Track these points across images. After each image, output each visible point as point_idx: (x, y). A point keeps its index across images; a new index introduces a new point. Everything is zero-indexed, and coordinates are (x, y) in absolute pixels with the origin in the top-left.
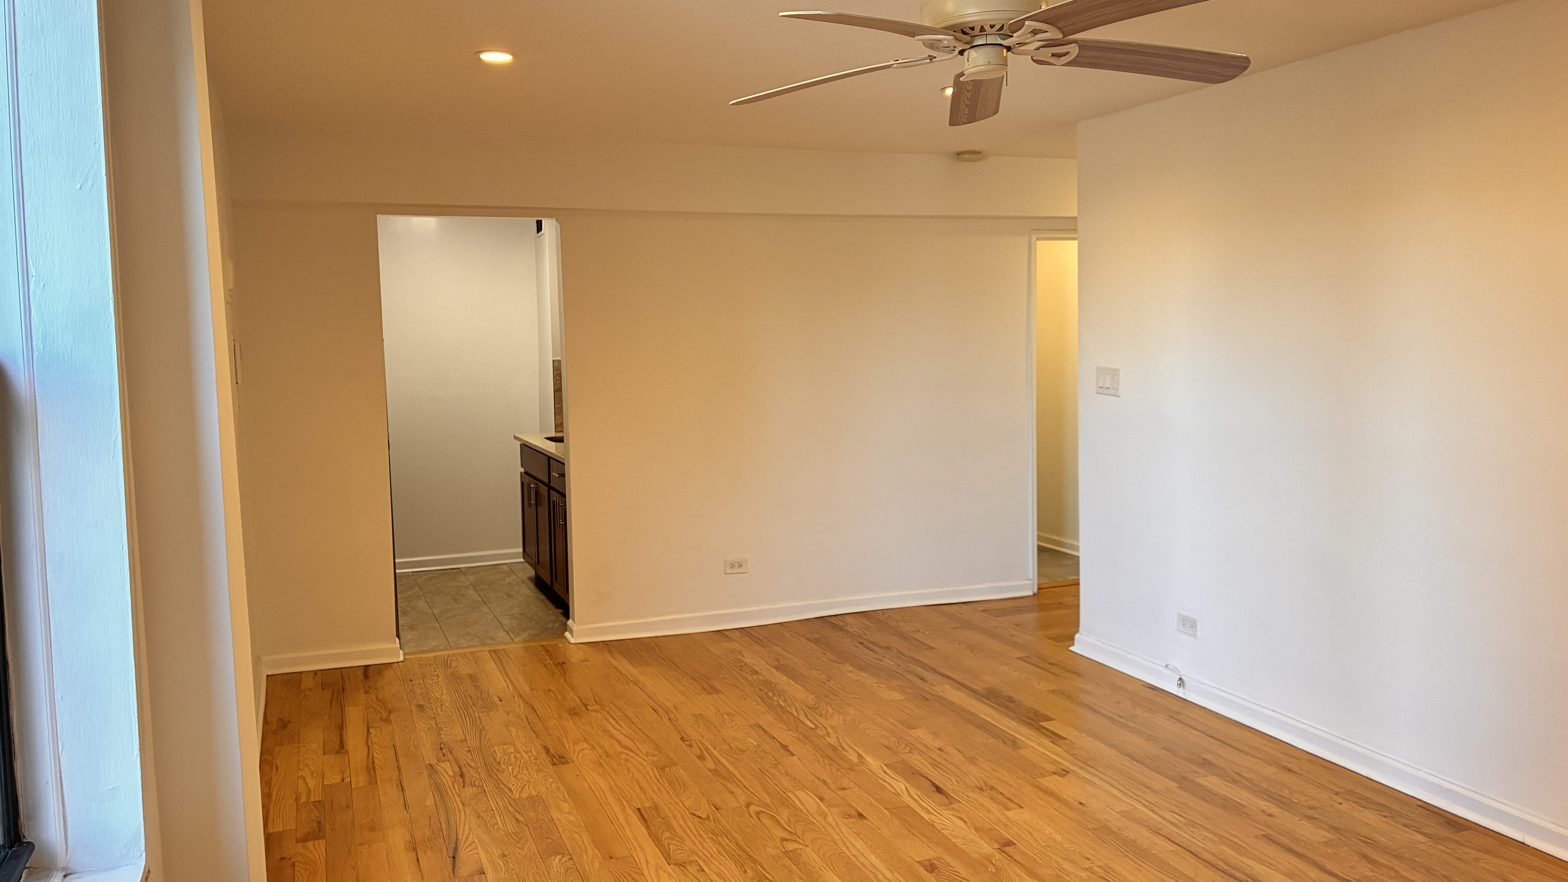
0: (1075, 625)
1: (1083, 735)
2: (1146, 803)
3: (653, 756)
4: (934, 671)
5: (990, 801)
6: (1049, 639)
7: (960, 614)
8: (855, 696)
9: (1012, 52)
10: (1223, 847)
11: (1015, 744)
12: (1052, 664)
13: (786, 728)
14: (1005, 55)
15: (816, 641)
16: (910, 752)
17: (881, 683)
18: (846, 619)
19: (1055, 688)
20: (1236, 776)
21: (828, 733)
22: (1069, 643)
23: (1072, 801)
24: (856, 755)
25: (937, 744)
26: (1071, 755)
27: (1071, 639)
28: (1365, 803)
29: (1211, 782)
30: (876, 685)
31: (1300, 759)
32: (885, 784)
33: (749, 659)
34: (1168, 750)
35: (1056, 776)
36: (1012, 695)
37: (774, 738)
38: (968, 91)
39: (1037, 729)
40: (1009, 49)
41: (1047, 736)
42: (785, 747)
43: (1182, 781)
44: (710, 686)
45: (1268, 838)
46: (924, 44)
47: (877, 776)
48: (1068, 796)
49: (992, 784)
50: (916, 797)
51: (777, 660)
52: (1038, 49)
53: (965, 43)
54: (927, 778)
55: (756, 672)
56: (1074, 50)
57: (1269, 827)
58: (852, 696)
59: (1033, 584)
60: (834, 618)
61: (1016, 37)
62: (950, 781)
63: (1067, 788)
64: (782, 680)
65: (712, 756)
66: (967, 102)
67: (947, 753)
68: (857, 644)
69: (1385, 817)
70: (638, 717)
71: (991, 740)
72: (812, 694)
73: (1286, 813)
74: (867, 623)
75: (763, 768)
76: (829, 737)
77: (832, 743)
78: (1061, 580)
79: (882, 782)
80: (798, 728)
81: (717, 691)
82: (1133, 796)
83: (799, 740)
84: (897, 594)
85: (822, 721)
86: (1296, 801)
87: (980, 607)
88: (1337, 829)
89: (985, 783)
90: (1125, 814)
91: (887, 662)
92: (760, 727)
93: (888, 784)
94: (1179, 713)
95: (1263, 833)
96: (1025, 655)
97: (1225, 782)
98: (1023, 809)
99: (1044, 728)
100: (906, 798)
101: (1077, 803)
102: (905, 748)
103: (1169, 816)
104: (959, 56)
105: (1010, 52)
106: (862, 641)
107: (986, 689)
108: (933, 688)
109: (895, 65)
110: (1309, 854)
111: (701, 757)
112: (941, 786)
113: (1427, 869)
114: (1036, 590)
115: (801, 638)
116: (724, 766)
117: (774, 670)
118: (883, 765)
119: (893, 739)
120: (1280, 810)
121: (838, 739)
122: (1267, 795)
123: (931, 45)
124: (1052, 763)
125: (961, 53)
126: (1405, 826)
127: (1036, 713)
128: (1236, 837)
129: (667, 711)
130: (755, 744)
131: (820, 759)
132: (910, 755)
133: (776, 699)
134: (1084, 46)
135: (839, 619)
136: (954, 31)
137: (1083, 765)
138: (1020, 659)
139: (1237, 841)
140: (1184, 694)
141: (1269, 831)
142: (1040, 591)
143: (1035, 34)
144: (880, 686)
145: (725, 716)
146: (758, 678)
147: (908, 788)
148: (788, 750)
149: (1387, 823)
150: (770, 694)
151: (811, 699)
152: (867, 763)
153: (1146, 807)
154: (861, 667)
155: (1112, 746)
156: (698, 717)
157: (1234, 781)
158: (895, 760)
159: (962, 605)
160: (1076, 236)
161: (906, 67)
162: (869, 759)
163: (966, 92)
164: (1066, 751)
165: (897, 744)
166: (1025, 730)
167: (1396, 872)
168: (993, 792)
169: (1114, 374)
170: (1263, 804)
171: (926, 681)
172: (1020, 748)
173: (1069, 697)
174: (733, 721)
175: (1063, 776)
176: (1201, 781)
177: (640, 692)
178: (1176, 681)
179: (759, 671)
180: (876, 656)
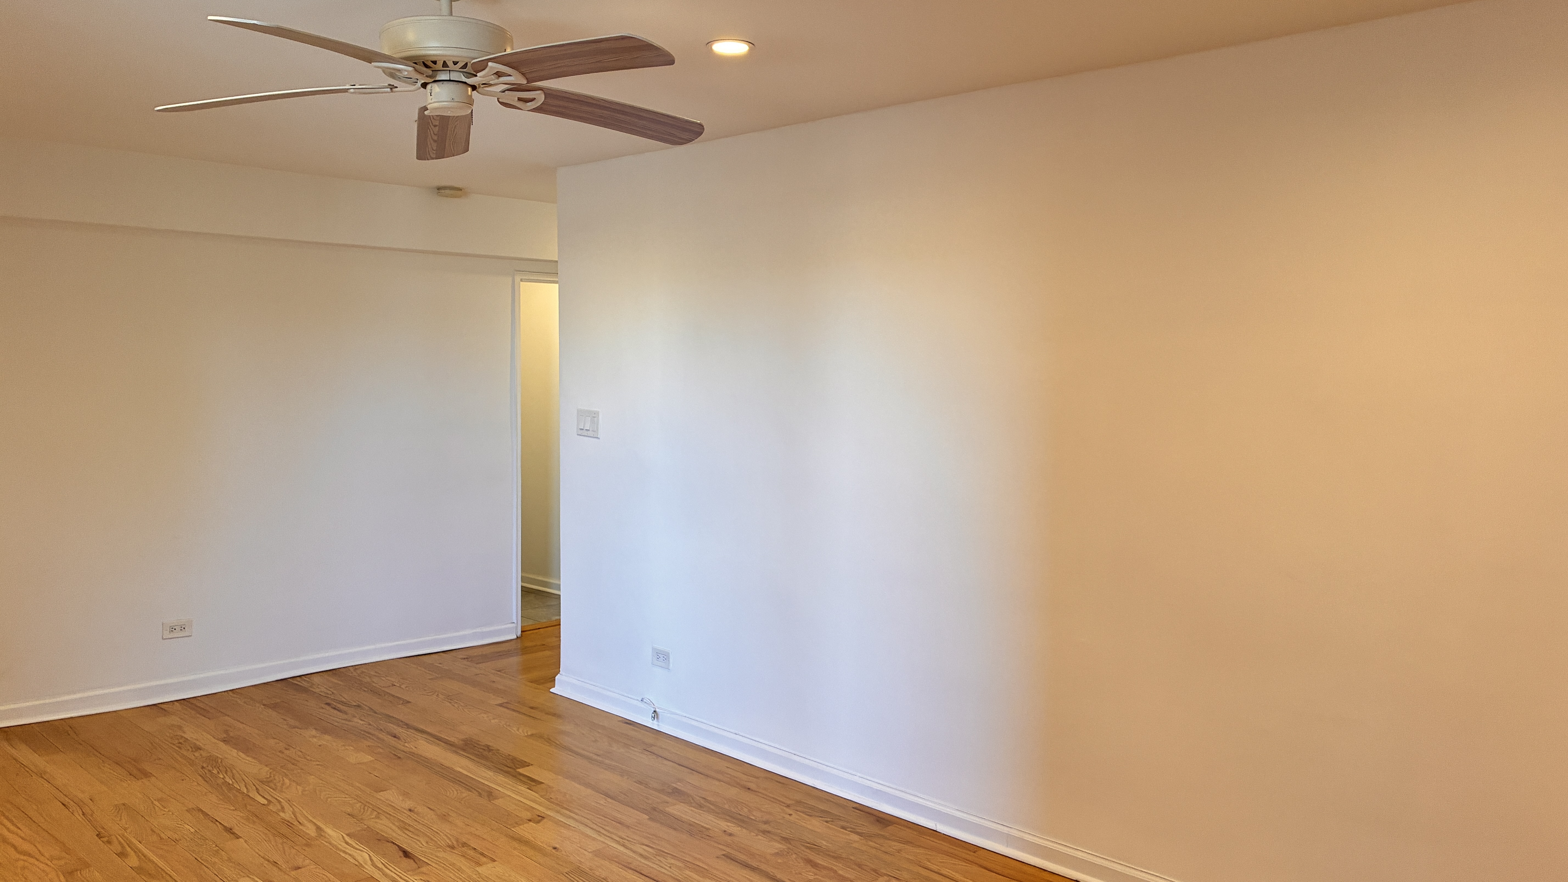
0: (555, 666)
1: (560, 777)
2: (617, 839)
3: (60, 859)
4: (408, 726)
5: (462, 859)
6: (531, 682)
7: (440, 664)
8: (318, 763)
9: (477, 92)
10: (688, 872)
11: (490, 794)
12: (532, 708)
13: (232, 808)
14: (470, 93)
15: (274, 707)
16: (377, 817)
17: (349, 746)
18: (312, 679)
19: (534, 732)
20: (702, 801)
21: (283, 808)
22: (548, 685)
23: (545, 846)
24: (314, 828)
25: (409, 804)
26: (548, 800)
27: (552, 681)
28: (811, 812)
29: (679, 809)
30: (343, 748)
31: (757, 778)
32: (347, 856)
33: (191, 733)
34: (640, 783)
35: (531, 823)
36: (490, 744)
37: (217, 820)
38: (435, 126)
39: (513, 776)
40: (474, 88)
41: (524, 783)
42: (229, 830)
43: (655, 813)
44: (139, 770)
45: (728, 857)
46: (384, 72)
47: (338, 849)
48: (542, 842)
49: (464, 840)
50: (380, 866)
51: (226, 732)
52: (504, 92)
53: (427, 76)
54: (394, 843)
55: (199, 748)
56: (540, 97)
57: (728, 846)
58: (314, 763)
59: (517, 627)
60: (298, 679)
61: (480, 77)
62: (418, 843)
63: (542, 834)
64: (231, 754)
65: (137, 851)
66: (435, 138)
67: (417, 814)
68: (323, 706)
69: (827, 822)
70: (41, 815)
71: (466, 794)
72: (266, 766)
73: (744, 830)
74: (336, 681)
75: (201, 858)
76: (284, 812)
77: (287, 818)
78: (545, 621)
79: (343, 855)
80: (246, 806)
81: (146, 775)
82: (605, 833)
83: (248, 819)
84: (372, 647)
85: (277, 795)
86: (753, 818)
87: (461, 655)
88: (787, 839)
89: (457, 841)
90: (597, 853)
91: (357, 722)
92: (200, 810)
93: (350, 855)
94: (652, 745)
95: (724, 852)
96: (506, 701)
97: (693, 809)
98: (496, 863)
99: (521, 774)
100: (370, 869)
101: (551, 849)
102: (371, 814)
103: (640, 849)
104: (422, 89)
105: (475, 91)
106: (329, 701)
107: (462, 740)
108: (406, 744)
109: (352, 90)
110: (763, 867)
111: (122, 855)
112: (409, 850)
113: (860, 866)
114: (519, 633)
115: (258, 705)
116: (150, 860)
117: (221, 744)
118: (344, 835)
119: (358, 805)
120: (740, 828)
121: (294, 813)
122: (729, 816)
123: (392, 74)
124: (527, 810)
125: (424, 85)
126: (843, 828)
127: (514, 760)
128: (700, 860)
129: (80, 804)
130: (192, 830)
131: (272, 838)
132: (377, 820)
133: (222, 776)
134: (549, 94)
135: (305, 680)
136: (415, 63)
137: (558, 808)
138: (501, 705)
139: (701, 864)
140: (658, 725)
141: (728, 850)
142: (524, 633)
143: (499, 76)
144: (347, 749)
145: (156, 803)
146: (201, 755)
147: (373, 858)
148: (233, 833)
149: (829, 827)
150: (215, 771)
151: (265, 771)
152: (327, 836)
153: (618, 842)
154: (326, 730)
155: (587, 785)
156: (124, 808)
157: (700, 806)
158: (359, 829)
159: (441, 654)
160: (557, 280)
161: (364, 93)
162: (330, 831)
163: (432, 127)
164: (542, 796)
165: (362, 810)
166: (501, 778)
167: (835, 872)
168: (465, 849)
169: (594, 416)
170: (724, 825)
171: (399, 738)
172: (496, 798)
173: (549, 741)
174: (165, 808)
175: (538, 822)
176: (670, 810)
177: (46, 785)
178: (651, 713)
179: (203, 746)
180: (345, 717)
